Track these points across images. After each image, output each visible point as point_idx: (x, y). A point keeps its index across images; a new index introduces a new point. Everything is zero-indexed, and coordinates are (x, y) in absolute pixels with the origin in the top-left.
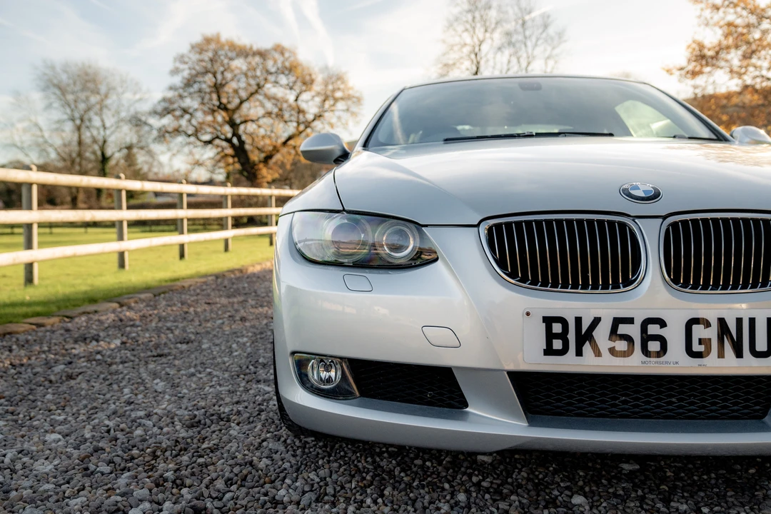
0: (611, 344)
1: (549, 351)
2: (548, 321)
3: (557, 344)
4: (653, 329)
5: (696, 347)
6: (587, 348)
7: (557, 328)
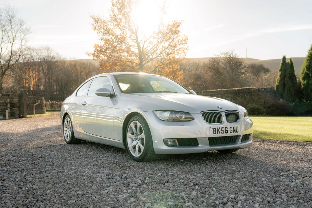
0: (222, 132)
1: (214, 134)
2: (213, 128)
3: (215, 132)
4: (226, 129)
5: (231, 132)
6: (218, 132)
7: (214, 130)
